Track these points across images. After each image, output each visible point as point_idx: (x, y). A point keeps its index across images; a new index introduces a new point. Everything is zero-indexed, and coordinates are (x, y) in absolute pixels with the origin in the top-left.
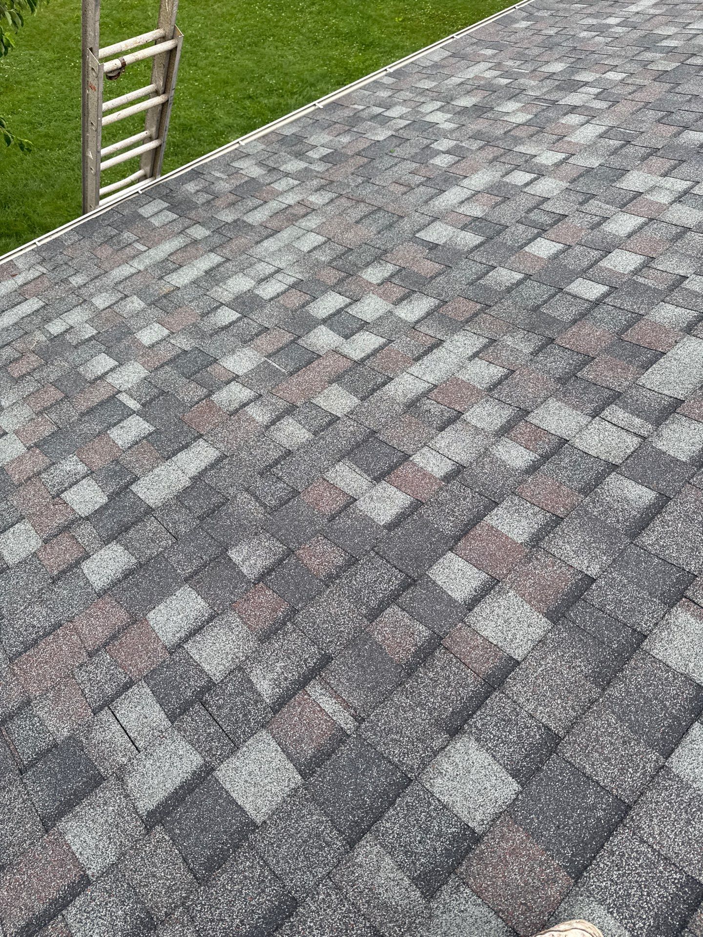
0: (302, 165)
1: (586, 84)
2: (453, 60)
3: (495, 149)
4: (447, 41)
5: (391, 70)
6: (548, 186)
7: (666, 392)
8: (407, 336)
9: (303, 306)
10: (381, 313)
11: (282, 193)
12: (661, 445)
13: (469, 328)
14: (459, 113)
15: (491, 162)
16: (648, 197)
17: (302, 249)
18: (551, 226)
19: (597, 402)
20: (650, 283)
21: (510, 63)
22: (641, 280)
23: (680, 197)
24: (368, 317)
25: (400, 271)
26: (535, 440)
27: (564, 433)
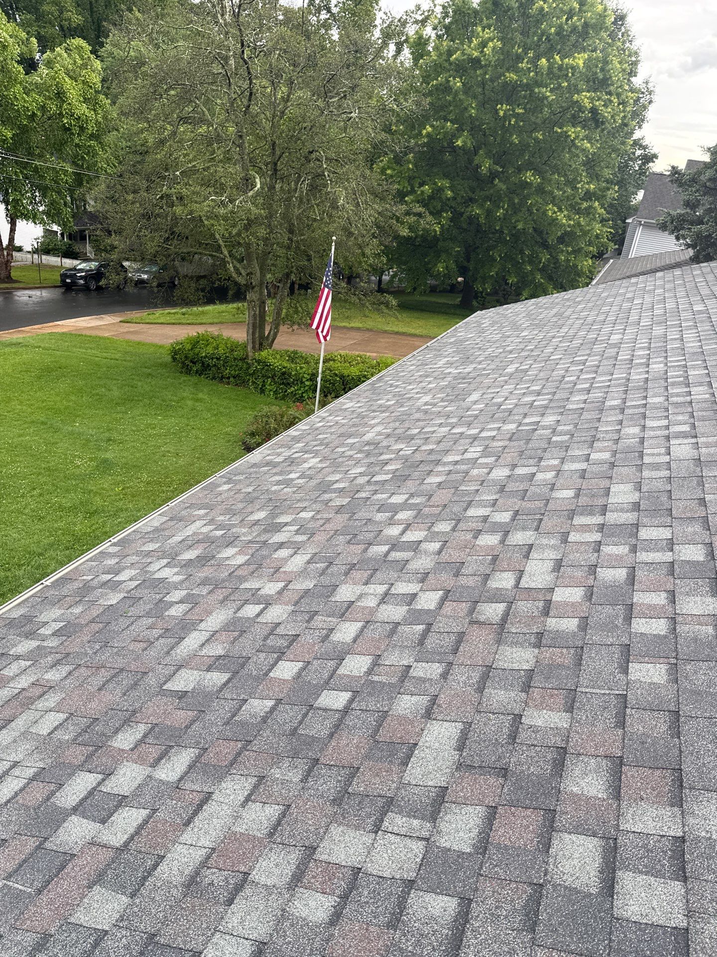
0: (34, 644)
1: (286, 524)
2: (171, 523)
3: (224, 590)
4: (164, 509)
5: (115, 540)
6: (276, 613)
7: (430, 783)
8: (172, 800)
9: (48, 799)
10: (139, 781)
11: (13, 678)
12: (444, 842)
13: (235, 771)
14: (185, 565)
15: (222, 602)
16: (359, 604)
17: (41, 733)
18: (288, 647)
19: (375, 815)
20: (383, 679)
21: (221, 518)
22: (376, 678)
23: (383, 599)
24: (125, 790)
25: (152, 729)
26: (330, 879)
27: (354, 861)
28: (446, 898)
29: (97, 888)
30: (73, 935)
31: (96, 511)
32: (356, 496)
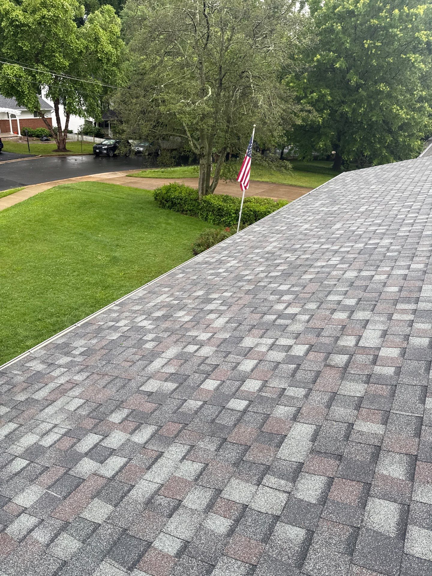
0: (69, 359)
1: (215, 299)
2: (149, 295)
3: (177, 335)
4: (145, 286)
5: (118, 303)
6: (206, 351)
7: (293, 460)
8: (141, 454)
9: (72, 447)
10: (123, 441)
11: (57, 377)
12: (299, 496)
13: (177, 441)
14: (155, 320)
15: (175, 342)
16: (256, 349)
17: (70, 409)
18: (212, 371)
19: (258, 475)
20: (268, 395)
21: (178, 293)
22: (264, 394)
23: (271, 347)
24: (115, 446)
25: (132, 412)
26: (229, 510)
27: (244, 501)
28: (298, 529)
29: (96, 500)
30: (82, 524)
31: (108, 286)
32: (258, 285)
